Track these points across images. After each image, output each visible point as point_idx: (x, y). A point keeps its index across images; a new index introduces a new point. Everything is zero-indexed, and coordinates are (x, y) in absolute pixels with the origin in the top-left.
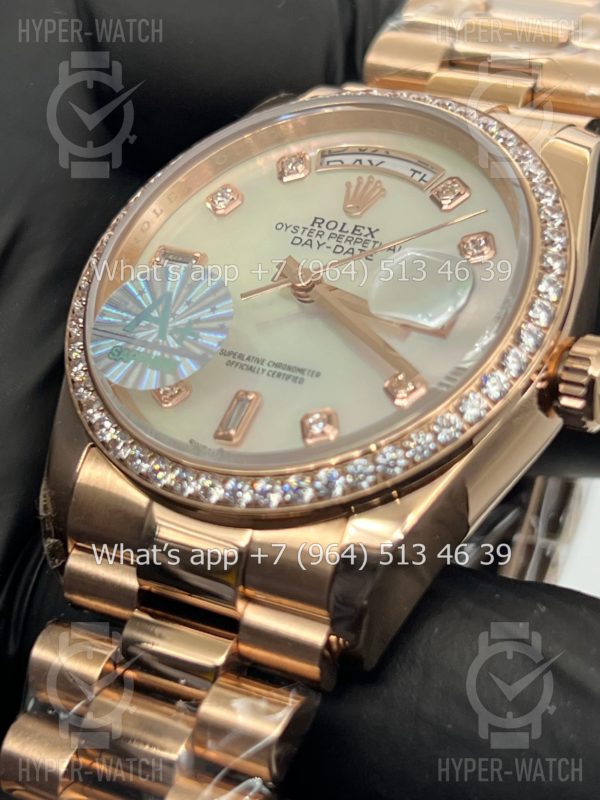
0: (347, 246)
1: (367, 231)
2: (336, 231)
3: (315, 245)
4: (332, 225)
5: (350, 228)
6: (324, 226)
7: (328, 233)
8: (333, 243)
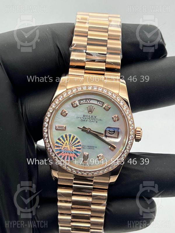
0: (92, 121)
1: (94, 117)
2: (88, 117)
3: (86, 121)
4: (87, 116)
5: (91, 116)
6: (86, 116)
7: (87, 118)
8: (89, 120)
